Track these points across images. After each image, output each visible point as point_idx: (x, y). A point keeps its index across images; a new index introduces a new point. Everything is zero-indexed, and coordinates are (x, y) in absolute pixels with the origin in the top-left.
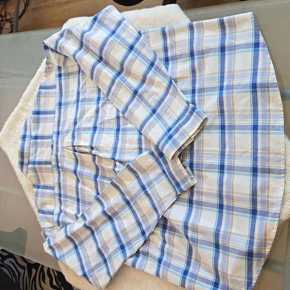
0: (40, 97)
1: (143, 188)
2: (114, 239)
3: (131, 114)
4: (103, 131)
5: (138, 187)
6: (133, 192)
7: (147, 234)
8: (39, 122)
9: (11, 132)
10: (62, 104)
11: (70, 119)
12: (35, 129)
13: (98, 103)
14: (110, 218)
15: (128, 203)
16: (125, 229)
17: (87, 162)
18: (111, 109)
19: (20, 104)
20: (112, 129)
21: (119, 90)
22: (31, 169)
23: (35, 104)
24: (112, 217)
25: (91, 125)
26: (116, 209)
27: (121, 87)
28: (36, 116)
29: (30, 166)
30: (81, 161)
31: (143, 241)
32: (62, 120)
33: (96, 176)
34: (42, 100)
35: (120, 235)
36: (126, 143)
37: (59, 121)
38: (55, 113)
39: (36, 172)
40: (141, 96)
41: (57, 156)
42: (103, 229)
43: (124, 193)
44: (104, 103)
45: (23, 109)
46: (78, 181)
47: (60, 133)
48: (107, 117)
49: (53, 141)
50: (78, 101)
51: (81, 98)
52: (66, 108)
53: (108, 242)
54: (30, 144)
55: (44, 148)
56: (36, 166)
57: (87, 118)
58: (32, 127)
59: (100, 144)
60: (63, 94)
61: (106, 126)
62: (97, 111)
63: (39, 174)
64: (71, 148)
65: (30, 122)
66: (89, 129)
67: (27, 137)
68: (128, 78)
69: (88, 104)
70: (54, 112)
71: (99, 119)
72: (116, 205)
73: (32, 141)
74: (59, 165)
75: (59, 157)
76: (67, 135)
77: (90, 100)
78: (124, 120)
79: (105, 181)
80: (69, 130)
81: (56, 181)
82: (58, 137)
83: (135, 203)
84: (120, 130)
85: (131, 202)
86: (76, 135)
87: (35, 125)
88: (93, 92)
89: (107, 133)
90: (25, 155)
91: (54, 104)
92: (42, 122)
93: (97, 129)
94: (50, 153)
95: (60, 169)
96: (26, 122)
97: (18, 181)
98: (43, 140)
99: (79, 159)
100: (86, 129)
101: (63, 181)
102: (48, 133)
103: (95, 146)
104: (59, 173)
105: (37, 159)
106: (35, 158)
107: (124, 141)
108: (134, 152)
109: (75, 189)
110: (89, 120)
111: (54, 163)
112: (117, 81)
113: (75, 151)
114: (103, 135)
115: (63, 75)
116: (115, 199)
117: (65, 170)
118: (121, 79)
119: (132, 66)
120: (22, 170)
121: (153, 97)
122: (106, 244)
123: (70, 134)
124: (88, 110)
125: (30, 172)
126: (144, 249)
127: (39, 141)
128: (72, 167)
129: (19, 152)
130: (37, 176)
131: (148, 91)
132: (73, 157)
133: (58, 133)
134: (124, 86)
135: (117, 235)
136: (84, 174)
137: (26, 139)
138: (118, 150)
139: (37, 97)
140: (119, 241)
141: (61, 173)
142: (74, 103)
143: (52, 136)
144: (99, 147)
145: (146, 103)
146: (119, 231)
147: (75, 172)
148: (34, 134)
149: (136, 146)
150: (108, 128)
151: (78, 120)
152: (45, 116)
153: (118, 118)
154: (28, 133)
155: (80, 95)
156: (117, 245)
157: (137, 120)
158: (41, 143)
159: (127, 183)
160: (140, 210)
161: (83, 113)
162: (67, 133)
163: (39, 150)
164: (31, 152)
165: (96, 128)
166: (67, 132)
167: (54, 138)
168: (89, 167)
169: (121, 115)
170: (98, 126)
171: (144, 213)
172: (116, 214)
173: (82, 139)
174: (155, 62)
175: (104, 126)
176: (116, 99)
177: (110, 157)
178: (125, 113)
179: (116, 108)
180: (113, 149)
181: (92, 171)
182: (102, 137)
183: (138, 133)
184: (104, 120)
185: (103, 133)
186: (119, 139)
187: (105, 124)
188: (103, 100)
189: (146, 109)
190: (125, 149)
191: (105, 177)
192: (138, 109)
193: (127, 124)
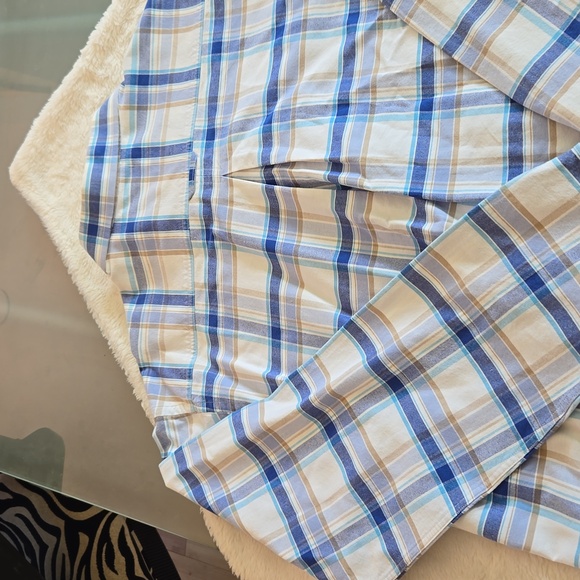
0: (149, 31)
1: (533, 281)
2: (415, 447)
4: (372, 112)
5: (510, 280)
6: (488, 298)
7: (539, 433)
8: (146, 108)
9: (52, 148)
10: (224, 47)
11: (253, 89)
12: (131, 129)
14: (395, 384)
15: (463, 334)
16: (452, 418)
17: (309, 215)
18: (401, 42)
19: (79, 64)
20: (403, 105)
22: (120, 245)
23: (133, 53)
24: (403, 380)
25: (330, 96)
26: (418, 355)
29: (116, 237)
30: (290, 213)
31: (522, 455)
32: (222, 93)
33: (344, 256)
34: (156, 41)
35: (435, 435)
36: (457, 144)
37: (213, 99)
38: (198, 76)
39: (135, 254)
41: (207, 202)
42: (368, 417)
43: (450, 302)
44: (372, 29)
45: (89, 77)
46: (277, 273)
47: (218, 134)
48: (386, 68)
49: (193, 159)
50: (279, 31)
51: (289, 19)
52: (236, 57)
53: (390, 458)
54: (118, 171)
55: (164, 182)
56: (138, 236)
57: (313, 77)
58: (124, 123)
59: (366, 150)
60: (227, 17)
61: (383, 96)
62: (349, 55)
63: (144, 260)
64: (259, 174)
65: (117, 109)
66: (322, 110)
67: (107, 151)
69: (315, 36)
70: (195, 74)
71: (356, 78)
72: (421, 340)
73: (124, 163)
74: (215, 228)
75: (214, 205)
76: (241, 138)
77: (322, 25)
78: (449, 74)
79: (376, 269)
80: (249, 121)
81: (202, 277)
82: (209, 147)
83: (495, 333)
84: (436, 105)
85: (473, 331)
86: (275, 133)
89: (386, 119)
90: (102, 203)
91: (197, 49)
92: (155, 108)
93: (351, 109)
94: (185, 196)
95: (217, 243)
96: (104, 109)
97: (75, 288)
98: (159, 160)
99: (282, 206)
100: (310, 111)
101: (226, 276)
102: (172, 137)
103: (350, 160)
104: (212, 255)
105: (141, 216)
106: (134, 211)
108: (489, 170)
109: (265, 300)
110: (320, 83)
111: (196, 224)
113: (271, 181)
114: (374, 124)
116: (415, 323)
120: (91, 251)
122: (381, 463)
123: (254, 133)
124: (316, 55)
125: (116, 256)
126: (527, 479)
127: (145, 162)
128: (259, 232)
129: (85, 196)
132: (264, 202)
133: (211, 135)
135: (424, 436)
136: (300, 250)
137: (107, 157)
139: (142, 31)
140: (433, 453)
141: (219, 252)
142: (266, 40)
143: (190, 145)
144: (364, 159)
146: (429, 424)
147: (270, 248)
148: (128, 142)
149: (500, 149)
150: (390, 104)
151: (281, 87)
152: (167, 87)
153: (428, 67)
154: (110, 142)
155: (289, 12)
156: (425, 468)
157: (504, 64)
158: (151, 167)
159: (465, 270)
160: (510, 353)
161: (299, 64)
162: (243, 129)
163: (146, 189)
164: (121, 196)
165: (348, 105)
166: (244, 126)
167: (199, 149)
168: (318, 230)
169: (438, 56)
170: (353, 99)
171: (529, 363)
172: (416, 369)
173: (297, 141)
175: (375, 99)
176: (421, 7)
177: (403, 191)
178: (457, 48)
179: (420, 35)
180: (413, 166)
181: (328, 243)
182: (370, 130)
183: (506, 107)
184: (375, 78)
185: (371, 120)
186: (430, 135)
187: (380, 92)
188: (368, 20)
189: (540, 27)
190: (455, 164)
191: (374, 258)
192: (509, 29)
193: (461, 85)
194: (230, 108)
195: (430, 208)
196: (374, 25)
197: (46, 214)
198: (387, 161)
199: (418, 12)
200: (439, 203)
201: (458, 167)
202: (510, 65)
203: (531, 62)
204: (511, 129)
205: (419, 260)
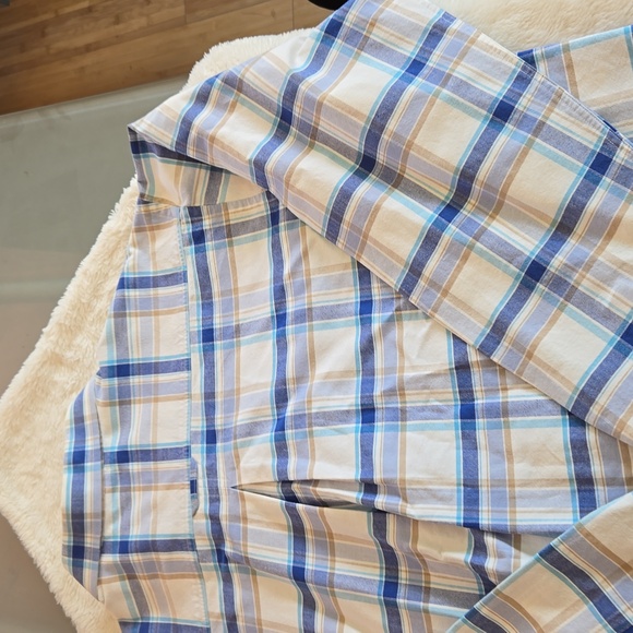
0: (124, 315)
3: (522, 350)
4: (404, 419)
8: (129, 403)
9: (17, 440)
10: (216, 334)
11: (256, 386)
12: (114, 427)
13: (365, 322)
17: (341, 537)
18: (427, 337)
19: (43, 345)
20: (439, 411)
21: (459, 269)
22: (113, 568)
23: (108, 341)
25: (350, 399)
27: (465, 258)
28: (116, 381)
29: (107, 558)
30: (316, 533)
32: (219, 388)
33: (390, 588)
34: (134, 325)
36: (511, 460)
37: (210, 395)
38: (189, 368)
39: (132, 577)
40: (560, 285)
41: (214, 519)
44: (390, 320)
45: (56, 360)
46: (309, 604)
47: (219, 437)
48: (413, 368)
49: (193, 467)
50: (280, 319)
51: (291, 307)
52: (232, 345)
54: (103, 480)
55: (160, 493)
56: (134, 558)
57: (328, 375)
58: (105, 421)
59: (403, 470)
60: (216, 299)
61: (413, 400)
62: (367, 350)
63: (144, 584)
64: (275, 489)
65: (95, 405)
66: (343, 416)
67: (88, 456)
68: (494, 223)
69: (324, 327)
70: (185, 365)
71: (378, 377)
73: (109, 470)
74: (228, 549)
75: (224, 523)
76: (249, 444)
77: (330, 313)
78: (489, 376)
79: (432, 606)
80: (256, 424)
81: (217, 606)
82: (211, 452)
84: (478, 412)
86: (290, 442)
87: (113, 413)
88: (340, 283)
89: (421, 429)
90: (87, 520)
91: (185, 336)
92: (140, 402)
93: (378, 414)
94: (187, 511)
95: (232, 566)
96: (79, 404)
97: (60, 609)
98: (151, 465)
100: (329, 418)
101: (246, 606)
102: (165, 438)
103: (385, 482)
104: (227, 579)
105: (136, 533)
106: (126, 527)
107: (503, 454)
108: (554, 494)
111: (204, 544)
112: (446, 237)
113: (291, 498)
114: (408, 434)
115: (208, 236)
117: (249, 566)
118: (462, 227)
119: (511, 177)
120: (78, 575)
121: (620, 282)
124: (327, 348)
125: (109, 581)
127: (134, 467)
128: (283, 557)
129: (66, 516)
130: (138, 592)
131: (593, 260)
133: (211, 437)
134: (481, 253)
136: (335, 579)
137: (88, 464)
138: (484, 491)
139: (116, 316)
141: (236, 577)
142: (266, 328)
143: (188, 450)
144: (403, 481)
145: (589, 306)
147: (298, 575)
148: (112, 443)
149: (564, 470)
150: (423, 409)
151: (290, 386)
152: (152, 378)
153: (462, 368)
154: (90, 445)
155: (289, 298)
157: (554, 372)
158: (143, 473)
159: (543, 615)
161: (309, 360)
162: (250, 434)
163: (138, 500)
164: (109, 510)
165: (373, 410)
166: (251, 430)
168: (354, 554)
169: (474, 357)
170: (379, 403)
173: (317, 453)
174: (613, 153)
175: (405, 402)
176: (446, 300)
177: (455, 521)
178: (494, 349)
179: (448, 332)
180: (462, 488)
181: (369, 570)
182: (404, 442)
183: (564, 420)
184: (401, 379)
185: (404, 429)
186: (476, 448)
187: (409, 395)
188: (384, 310)
189: (591, 330)
190: (512, 486)
191: (428, 590)
192: (554, 331)
193: (505, 389)
194: (231, 407)
195: (490, 541)
196: (392, 317)
197: (17, 521)
198: (431, 483)
199: (443, 306)
200: (501, 534)
201: (517, 489)
202: (562, 373)
203: (587, 373)
204: (573, 447)
205: (486, 603)
